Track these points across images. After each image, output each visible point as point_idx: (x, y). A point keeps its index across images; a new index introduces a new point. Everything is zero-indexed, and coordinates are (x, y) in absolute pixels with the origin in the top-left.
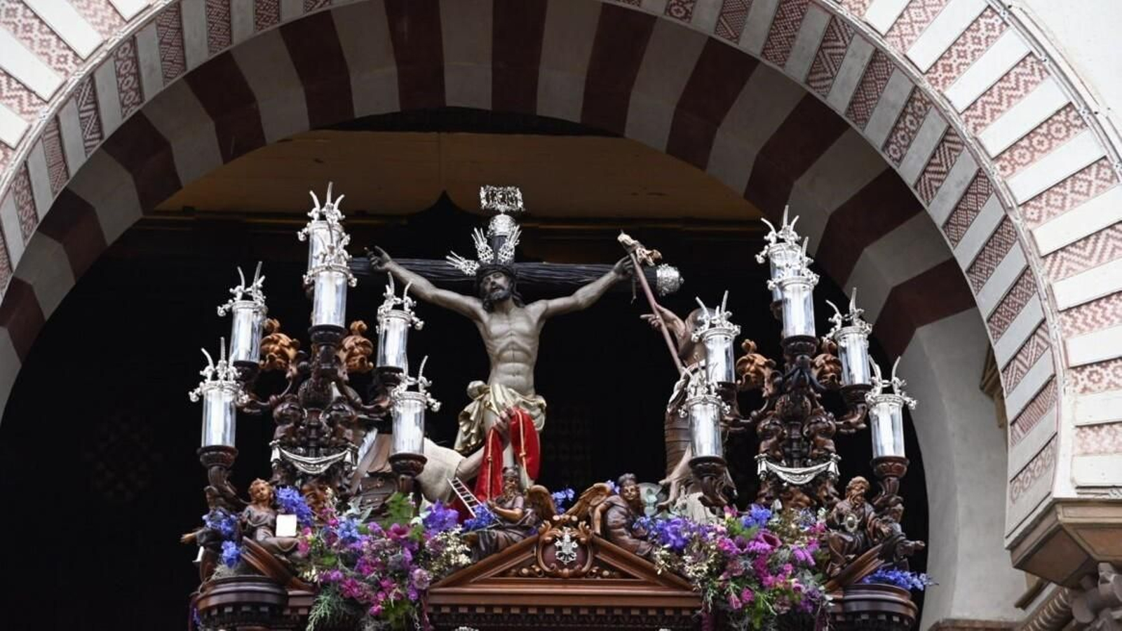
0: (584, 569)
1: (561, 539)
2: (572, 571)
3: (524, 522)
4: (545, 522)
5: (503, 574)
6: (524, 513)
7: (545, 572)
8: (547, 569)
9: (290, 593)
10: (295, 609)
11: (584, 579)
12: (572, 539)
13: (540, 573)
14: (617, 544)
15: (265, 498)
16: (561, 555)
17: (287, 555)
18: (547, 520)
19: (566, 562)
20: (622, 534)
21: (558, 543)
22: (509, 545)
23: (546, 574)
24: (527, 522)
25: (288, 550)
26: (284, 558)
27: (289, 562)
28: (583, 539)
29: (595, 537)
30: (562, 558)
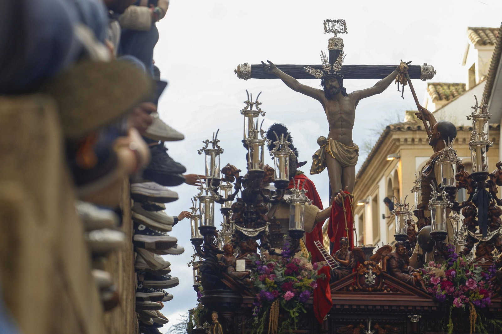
0: (379, 287)
1: (368, 273)
2: (373, 289)
3: (350, 266)
4: (360, 265)
5: (341, 289)
6: (350, 261)
7: (360, 289)
8: (361, 287)
9: (244, 297)
10: (247, 304)
11: (378, 292)
12: (373, 273)
13: (358, 289)
14: (395, 277)
15: (230, 252)
16: (368, 281)
17: (242, 280)
18: (361, 263)
19: (370, 285)
20: (396, 271)
21: (366, 276)
22: (343, 277)
23: (360, 290)
24: (352, 266)
25: (242, 278)
26: (240, 282)
27: (243, 283)
28: (378, 274)
29: (384, 273)
30: (368, 283)
